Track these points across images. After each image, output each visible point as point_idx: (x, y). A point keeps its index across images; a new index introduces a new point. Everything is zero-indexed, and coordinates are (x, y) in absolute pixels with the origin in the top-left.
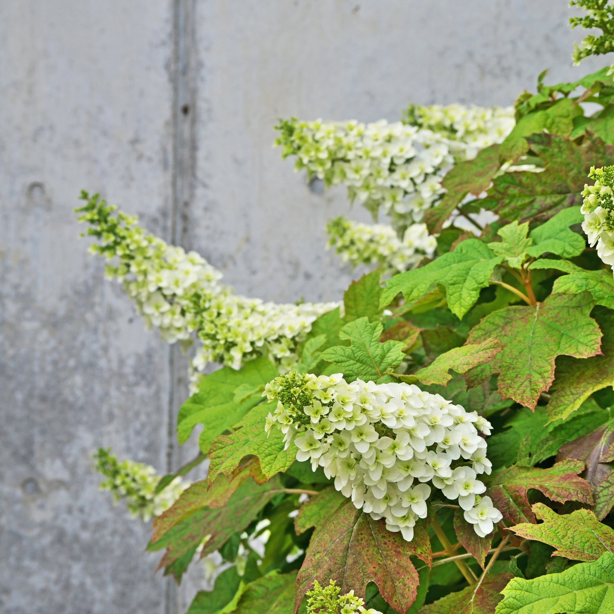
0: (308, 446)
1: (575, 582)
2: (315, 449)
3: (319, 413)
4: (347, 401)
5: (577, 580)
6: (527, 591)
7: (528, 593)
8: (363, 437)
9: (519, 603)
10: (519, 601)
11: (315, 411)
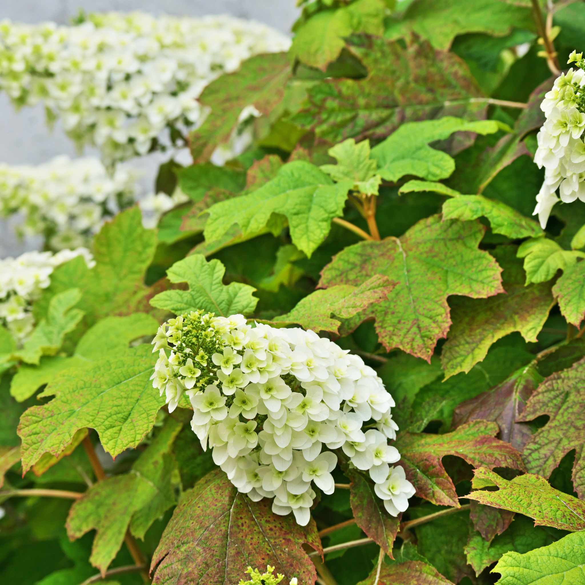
0: (208, 405)
1: (578, 554)
2: (217, 409)
3: (230, 362)
4: (257, 347)
5: (580, 552)
6: (526, 568)
7: (528, 570)
8: (274, 393)
9: (519, 582)
10: (519, 580)
11: (225, 360)
